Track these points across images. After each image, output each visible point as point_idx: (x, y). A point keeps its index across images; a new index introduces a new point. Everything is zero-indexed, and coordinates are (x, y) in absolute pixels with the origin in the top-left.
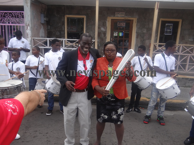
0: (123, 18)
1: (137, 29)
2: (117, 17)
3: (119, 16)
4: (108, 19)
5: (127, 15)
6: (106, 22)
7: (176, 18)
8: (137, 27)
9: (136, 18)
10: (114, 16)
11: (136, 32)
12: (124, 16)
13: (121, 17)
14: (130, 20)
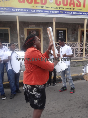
0: (34, 29)
1: (43, 35)
2: (30, 28)
3: (32, 28)
4: (24, 30)
5: (36, 27)
6: (23, 32)
7: (64, 28)
8: (43, 34)
9: (42, 29)
10: (28, 27)
11: (43, 37)
12: (34, 27)
13: (33, 28)
14: (38, 30)
